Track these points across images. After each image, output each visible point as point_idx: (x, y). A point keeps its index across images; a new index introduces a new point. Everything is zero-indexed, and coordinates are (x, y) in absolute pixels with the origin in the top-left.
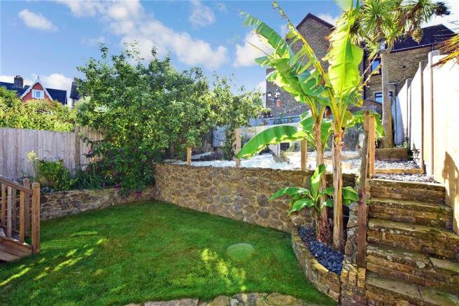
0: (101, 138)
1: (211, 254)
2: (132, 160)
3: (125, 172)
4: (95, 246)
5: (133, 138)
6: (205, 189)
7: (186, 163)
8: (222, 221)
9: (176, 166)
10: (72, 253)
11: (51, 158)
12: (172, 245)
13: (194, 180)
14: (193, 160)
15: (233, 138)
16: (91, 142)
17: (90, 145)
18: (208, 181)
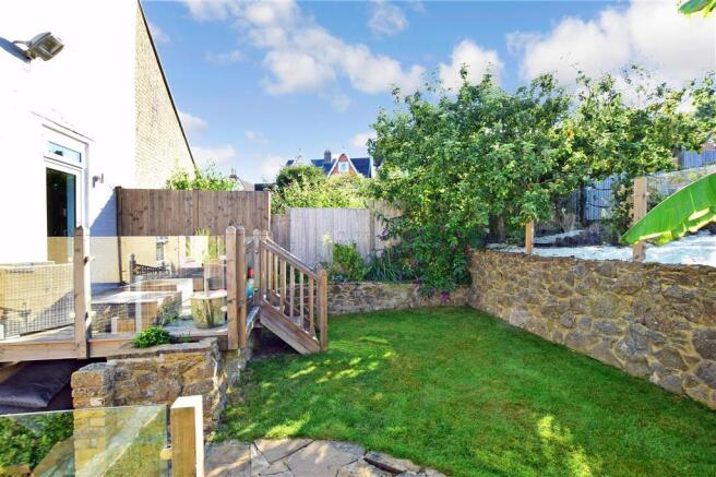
0: (399, 214)
1: (557, 428)
2: (436, 245)
3: (427, 261)
4: (381, 360)
5: (438, 211)
6: (559, 299)
7: (524, 250)
8: (592, 368)
9: (505, 255)
10: (355, 361)
11: (346, 242)
12: (485, 388)
13: (536, 281)
14: (537, 245)
15: (628, 200)
16: (386, 220)
17: (385, 223)
18: (567, 286)
